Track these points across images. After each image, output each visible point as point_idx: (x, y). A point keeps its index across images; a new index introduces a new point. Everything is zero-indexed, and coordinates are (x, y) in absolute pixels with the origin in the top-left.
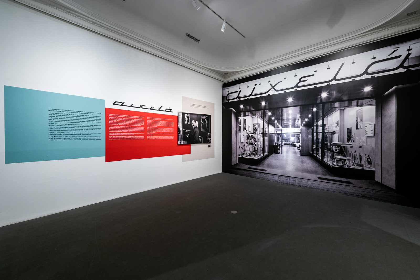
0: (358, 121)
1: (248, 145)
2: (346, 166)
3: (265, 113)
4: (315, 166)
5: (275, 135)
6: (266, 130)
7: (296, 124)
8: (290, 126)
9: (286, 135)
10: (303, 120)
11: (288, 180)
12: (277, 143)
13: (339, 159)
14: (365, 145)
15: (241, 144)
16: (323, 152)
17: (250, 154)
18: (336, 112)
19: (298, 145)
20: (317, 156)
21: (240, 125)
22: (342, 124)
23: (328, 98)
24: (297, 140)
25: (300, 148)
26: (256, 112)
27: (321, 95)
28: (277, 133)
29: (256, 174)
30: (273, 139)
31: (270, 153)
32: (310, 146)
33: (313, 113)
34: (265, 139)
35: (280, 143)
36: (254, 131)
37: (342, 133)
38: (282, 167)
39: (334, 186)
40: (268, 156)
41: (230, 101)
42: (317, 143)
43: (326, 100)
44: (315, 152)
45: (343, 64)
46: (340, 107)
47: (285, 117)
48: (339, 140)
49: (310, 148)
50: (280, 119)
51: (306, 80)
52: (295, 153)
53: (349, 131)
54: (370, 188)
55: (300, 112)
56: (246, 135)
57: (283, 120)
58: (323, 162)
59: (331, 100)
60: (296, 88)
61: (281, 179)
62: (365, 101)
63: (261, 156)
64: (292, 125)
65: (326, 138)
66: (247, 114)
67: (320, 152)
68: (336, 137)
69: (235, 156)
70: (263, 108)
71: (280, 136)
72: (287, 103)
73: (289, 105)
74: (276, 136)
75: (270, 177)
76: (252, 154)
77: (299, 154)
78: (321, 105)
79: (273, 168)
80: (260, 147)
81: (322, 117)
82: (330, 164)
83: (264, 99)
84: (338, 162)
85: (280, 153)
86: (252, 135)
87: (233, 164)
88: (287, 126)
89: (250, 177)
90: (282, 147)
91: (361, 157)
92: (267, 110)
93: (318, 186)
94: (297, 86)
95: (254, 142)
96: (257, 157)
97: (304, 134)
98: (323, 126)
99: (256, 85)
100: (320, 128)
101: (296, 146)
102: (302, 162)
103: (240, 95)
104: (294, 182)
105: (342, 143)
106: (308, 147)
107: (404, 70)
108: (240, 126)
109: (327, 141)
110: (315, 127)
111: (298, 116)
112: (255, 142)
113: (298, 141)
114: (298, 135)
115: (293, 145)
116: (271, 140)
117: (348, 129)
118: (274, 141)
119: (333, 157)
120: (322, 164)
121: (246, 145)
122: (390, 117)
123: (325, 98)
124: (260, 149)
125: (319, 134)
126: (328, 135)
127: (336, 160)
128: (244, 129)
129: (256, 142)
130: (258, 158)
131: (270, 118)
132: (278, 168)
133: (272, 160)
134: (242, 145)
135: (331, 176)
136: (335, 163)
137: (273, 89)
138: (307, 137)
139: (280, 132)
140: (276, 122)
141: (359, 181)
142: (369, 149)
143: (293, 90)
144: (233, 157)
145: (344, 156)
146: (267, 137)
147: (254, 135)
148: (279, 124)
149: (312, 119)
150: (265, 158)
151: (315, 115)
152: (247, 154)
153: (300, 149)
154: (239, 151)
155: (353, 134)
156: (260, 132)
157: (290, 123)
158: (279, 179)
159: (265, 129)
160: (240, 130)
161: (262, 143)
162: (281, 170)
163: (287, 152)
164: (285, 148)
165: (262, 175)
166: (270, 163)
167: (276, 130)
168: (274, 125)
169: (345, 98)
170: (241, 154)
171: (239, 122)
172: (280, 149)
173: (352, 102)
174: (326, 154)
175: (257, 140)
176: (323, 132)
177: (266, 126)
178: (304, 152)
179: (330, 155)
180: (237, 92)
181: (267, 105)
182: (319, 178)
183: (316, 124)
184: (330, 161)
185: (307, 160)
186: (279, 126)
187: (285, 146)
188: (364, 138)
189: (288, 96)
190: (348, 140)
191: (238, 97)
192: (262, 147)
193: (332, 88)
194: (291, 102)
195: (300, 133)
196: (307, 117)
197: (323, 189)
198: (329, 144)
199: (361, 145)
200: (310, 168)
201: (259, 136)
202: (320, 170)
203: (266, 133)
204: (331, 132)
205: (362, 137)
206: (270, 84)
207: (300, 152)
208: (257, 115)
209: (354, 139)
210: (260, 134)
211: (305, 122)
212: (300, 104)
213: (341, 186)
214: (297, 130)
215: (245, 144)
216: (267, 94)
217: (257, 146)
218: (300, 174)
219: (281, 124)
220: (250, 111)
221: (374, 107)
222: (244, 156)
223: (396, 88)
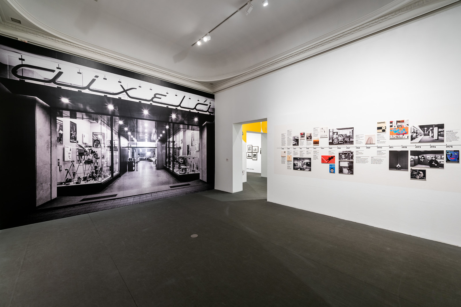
0: (192, 140)
1: (81, 164)
2: (187, 173)
3: (114, 120)
4: (168, 177)
5: (129, 149)
6: (116, 143)
7: (152, 139)
8: (146, 140)
9: (142, 149)
10: (158, 136)
11: (144, 198)
12: (132, 159)
13: (183, 168)
14: (195, 157)
15: (64, 164)
16: (173, 164)
17: (85, 179)
18: (181, 132)
19: (153, 159)
20: (169, 168)
21: (61, 132)
22: (184, 142)
23: (176, 119)
24: (153, 154)
25: (156, 162)
26: (99, 116)
27: (171, 116)
28: (131, 147)
29: (99, 204)
30: (126, 154)
31: (123, 171)
32: (164, 160)
33: (166, 130)
34: (114, 154)
35: (136, 159)
36: (95, 144)
37: (184, 148)
38: (138, 185)
39: (180, 190)
40: (119, 176)
41: (27, 81)
42: (169, 157)
43: (175, 121)
44: (168, 165)
45: (185, 96)
46: (183, 129)
47: (140, 129)
48: (183, 154)
49: (164, 162)
50: (134, 130)
51: (160, 98)
52: (151, 167)
53: (188, 146)
54: (198, 185)
55: (155, 127)
56: (77, 149)
57: (137, 132)
58: (174, 173)
59: (178, 122)
60: (151, 102)
61: (137, 199)
62: (195, 127)
63: (108, 178)
64: (148, 139)
65: (175, 152)
66: (79, 115)
67: (172, 165)
68: (181, 151)
69: (46, 186)
70: (110, 113)
71: (135, 151)
72: (143, 115)
73: (145, 118)
74: (130, 151)
75: (122, 202)
76: (90, 177)
77: (155, 169)
78: (172, 124)
79: (126, 190)
80: (105, 165)
81: (172, 135)
82: (178, 173)
83: (111, 101)
84: (182, 171)
85: (136, 170)
86: (90, 148)
87: (39, 203)
88: (143, 140)
89: (88, 212)
90: (137, 163)
91: (193, 164)
92: (117, 117)
93: (170, 194)
94: (152, 100)
95: (94, 160)
96: (101, 180)
97: (160, 149)
98: (173, 142)
99: (97, 77)
100: (171, 144)
101: (152, 161)
102: (158, 176)
103: (59, 80)
104: (151, 197)
105: (184, 156)
106: (163, 161)
107: (209, 114)
108: (60, 134)
109: (175, 155)
110: (168, 143)
111: (154, 130)
112: (96, 159)
113: (154, 156)
114: (154, 149)
115: (149, 160)
116: (123, 156)
117: (188, 145)
118: (128, 156)
119: (179, 168)
120: (172, 174)
121: (76, 165)
122: (205, 139)
123: (174, 119)
124: (105, 169)
125: (170, 149)
126: (176, 150)
127: (181, 170)
128: (71, 138)
129: (99, 158)
130: (103, 181)
131: (121, 128)
132: (132, 188)
133: (126, 179)
134: (66, 165)
135: (178, 183)
136: (181, 172)
137: (125, 93)
138: (162, 151)
139: (135, 146)
140: (129, 133)
141: (193, 182)
142: (197, 159)
143: (149, 103)
144: (42, 189)
145: (186, 166)
146: (117, 152)
147: (94, 149)
148: (134, 136)
149: (165, 135)
150: (114, 179)
151: (168, 132)
152: (79, 178)
153: (156, 164)
154: (59, 177)
155: (190, 150)
156: (106, 146)
157: (146, 137)
158: (135, 201)
159: (114, 141)
160: (60, 139)
161: (109, 160)
162: (137, 189)
163: (144, 168)
164: (141, 164)
165: (109, 204)
166: (122, 184)
167: (130, 143)
168: (127, 137)
169: (186, 122)
170: (64, 180)
171: (58, 126)
172: (135, 166)
173: (189, 126)
174: (176, 166)
175: (99, 156)
176: (173, 148)
177: (116, 137)
178: (159, 166)
179: (178, 166)
180: (53, 71)
181: (117, 110)
182: (171, 187)
183: (168, 140)
184: (178, 171)
185: (162, 173)
186: (134, 139)
187: (141, 161)
188: (195, 152)
189: (144, 108)
190: (188, 154)
191: (53, 81)
192: (109, 164)
193: (178, 112)
194: (146, 115)
195: (156, 148)
196: (162, 133)
197: (173, 195)
198: (177, 157)
199: (194, 157)
200: (164, 180)
201: (104, 151)
202: (171, 179)
203: (116, 147)
204: (178, 148)
205: (194, 152)
206: (121, 86)
207: (156, 166)
208: (100, 121)
209: (190, 153)
210: (106, 148)
211: (160, 137)
212: (155, 119)
213: (184, 189)
214: (153, 145)
215: (75, 163)
216: (116, 97)
217: (100, 164)
218: (156, 188)
219: (136, 137)
220: (85, 111)
221: (199, 132)
222: (71, 184)
223: (207, 123)
